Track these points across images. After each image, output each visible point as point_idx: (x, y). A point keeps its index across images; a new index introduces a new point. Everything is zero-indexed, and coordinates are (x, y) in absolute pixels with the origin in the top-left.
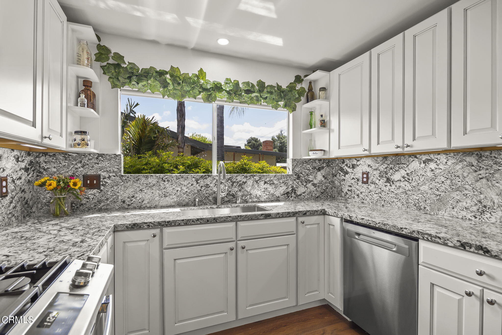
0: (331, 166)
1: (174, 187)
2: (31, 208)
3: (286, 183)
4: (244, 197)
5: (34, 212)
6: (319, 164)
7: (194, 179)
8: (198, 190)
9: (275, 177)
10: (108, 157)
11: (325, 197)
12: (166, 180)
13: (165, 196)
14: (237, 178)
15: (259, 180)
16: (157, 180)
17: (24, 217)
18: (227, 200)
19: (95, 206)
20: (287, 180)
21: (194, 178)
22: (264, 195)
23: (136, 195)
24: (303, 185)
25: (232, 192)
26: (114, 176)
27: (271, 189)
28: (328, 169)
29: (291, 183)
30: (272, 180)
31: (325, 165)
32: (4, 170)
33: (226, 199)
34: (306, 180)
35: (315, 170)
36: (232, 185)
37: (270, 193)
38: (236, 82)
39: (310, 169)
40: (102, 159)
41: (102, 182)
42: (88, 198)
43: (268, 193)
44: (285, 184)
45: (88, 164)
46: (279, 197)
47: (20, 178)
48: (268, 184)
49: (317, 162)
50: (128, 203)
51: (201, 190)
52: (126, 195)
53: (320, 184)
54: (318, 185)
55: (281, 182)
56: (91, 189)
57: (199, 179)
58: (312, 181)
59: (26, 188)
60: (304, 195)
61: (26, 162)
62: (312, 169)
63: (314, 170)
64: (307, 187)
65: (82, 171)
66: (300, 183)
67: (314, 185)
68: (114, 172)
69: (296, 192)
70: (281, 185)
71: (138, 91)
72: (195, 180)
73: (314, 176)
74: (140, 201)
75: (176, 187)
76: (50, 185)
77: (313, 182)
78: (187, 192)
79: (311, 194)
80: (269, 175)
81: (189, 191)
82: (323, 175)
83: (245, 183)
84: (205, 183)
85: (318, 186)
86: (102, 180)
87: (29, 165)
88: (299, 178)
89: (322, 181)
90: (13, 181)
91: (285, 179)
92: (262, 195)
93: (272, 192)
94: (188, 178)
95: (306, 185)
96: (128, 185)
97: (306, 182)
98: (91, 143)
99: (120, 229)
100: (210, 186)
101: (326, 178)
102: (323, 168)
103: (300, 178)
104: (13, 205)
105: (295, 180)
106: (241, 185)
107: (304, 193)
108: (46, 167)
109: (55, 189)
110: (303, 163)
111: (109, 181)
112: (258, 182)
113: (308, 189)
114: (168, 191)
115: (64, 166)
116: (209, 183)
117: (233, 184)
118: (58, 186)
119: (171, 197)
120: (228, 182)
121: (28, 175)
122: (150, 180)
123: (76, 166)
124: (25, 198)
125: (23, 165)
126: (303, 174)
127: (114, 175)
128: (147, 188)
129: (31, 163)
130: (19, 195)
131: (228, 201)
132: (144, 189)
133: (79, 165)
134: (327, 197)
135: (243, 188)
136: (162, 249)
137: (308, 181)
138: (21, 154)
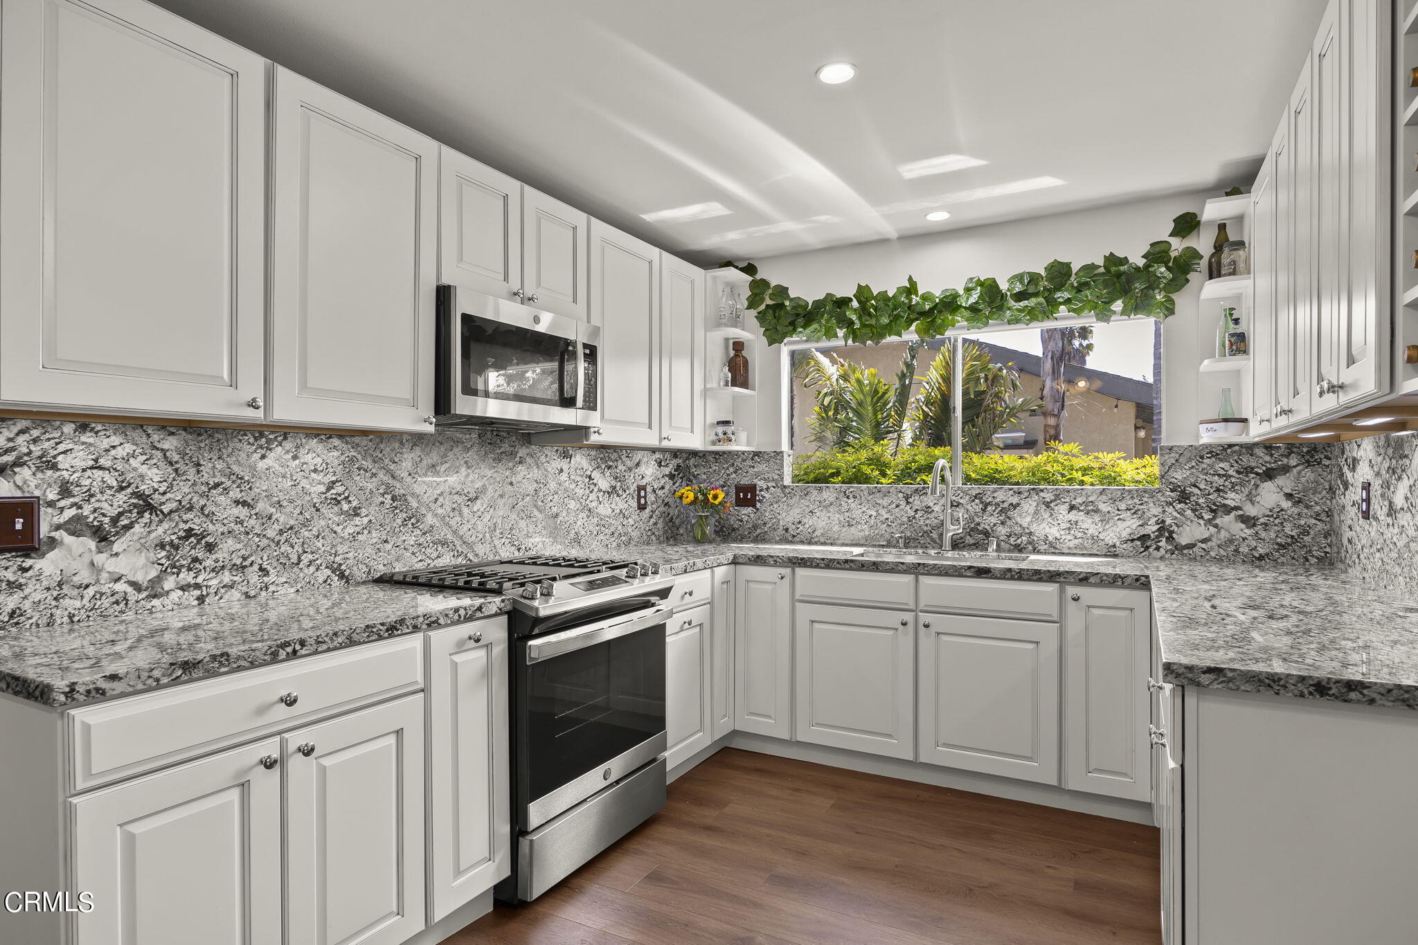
0: (1327, 462)
1: (864, 509)
2: (678, 529)
3: (1138, 510)
4: (1012, 539)
5: (682, 535)
6: (1268, 458)
7: (901, 495)
8: (910, 517)
9: (1101, 493)
10: (766, 457)
11: (1293, 558)
12: (851, 496)
13: (850, 525)
14: (995, 495)
15: (1055, 500)
16: (835, 495)
17: (667, 538)
18: (972, 541)
19: (750, 533)
20: (1141, 504)
21: (901, 492)
22: (1069, 537)
23: (804, 520)
24: (1202, 518)
25: (982, 525)
26: (774, 487)
27: (1090, 525)
28: (1309, 474)
29: (1156, 510)
30: (1092, 502)
31: (1293, 462)
32: (643, 477)
33: (969, 540)
34: (1214, 504)
35: (1252, 475)
36: (984, 510)
37: (1085, 533)
38: (989, 282)
39: (1231, 472)
40: (759, 460)
41: (758, 495)
42: (741, 521)
43: (1080, 535)
44: (1134, 513)
45: (741, 469)
46: (1114, 546)
47: (663, 488)
48: (1080, 511)
49: (1259, 452)
50: (792, 533)
51: (914, 518)
52: (790, 519)
53: (1272, 519)
54: (1262, 520)
55: (1123, 506)
56: (745, 506)
57: (911, 494)
58: (1237, 508)
59: (671, 500)
60: (1203, 546)
61: (671, 466)
62: (1238, 472)
63: (1247, 476)
64: (1216, 526)
65: (735, 479)
66: (1189, 512)
67: (1248, 521)
68: (773, 480)
69: (1174, 535)
70: (1121, 517)
71: (806, 341)
72: (904, 497)
73: (1247, 493)
74: (809, 530)
75: (868, 509)
76: (687, 497)
77: (1240, 513)
78: (887, 519)
79: (1233, 548)
80: (1082, 489)
81: (891, 518)
82: (1289, 491)
83: (1015, 506)
84: (924, 504)
85: (1266, 524)
86: (758, 492)
87: (676, 470)
88: (1184, 497)
89: (1282, 510)
90: (654, 491)
91: (1136, 501)
92: (1063, 537)
93: (1092, 531)
94: (889, 493)
95: (1214, 518)
96: (792, 502)
97: (1212, 511)
98: (743, 436)
99: (741, 560)
100: (933, 511)
101: (1299, 502)
102: (1286, 469)
103: (1188, 499)
104: (653, 520)
105: (1171, 504)
106: (1006, 511)
107: (1204, 541)
108: (696, 473)
109: (693, 503)
110: (1202, 457)
111: (767, 495)
112: (1052, 505)
113: (1219, 531)
114: (854, 516)
115: (715, 470)
116: (931, 504)
117: (986, 508)
118: (696, 498)
119: (859, 527)
120: (973, 504)
121: (674, 484)
122: (825, 495)
123: (728, 472)
124: (669, 514)
125: (667, 471)
126: (1202, 486)
127: (774, 485)
128: (820, 509)
129: (678, 467)
130: (662, 509)
131: (974, 544)
132: (816, 511)
133: (731, 470)
134: (1307, 560)
135: (1009, 518)
136: (793, 601)
137: (1217, 510)
138: (664, 457)
